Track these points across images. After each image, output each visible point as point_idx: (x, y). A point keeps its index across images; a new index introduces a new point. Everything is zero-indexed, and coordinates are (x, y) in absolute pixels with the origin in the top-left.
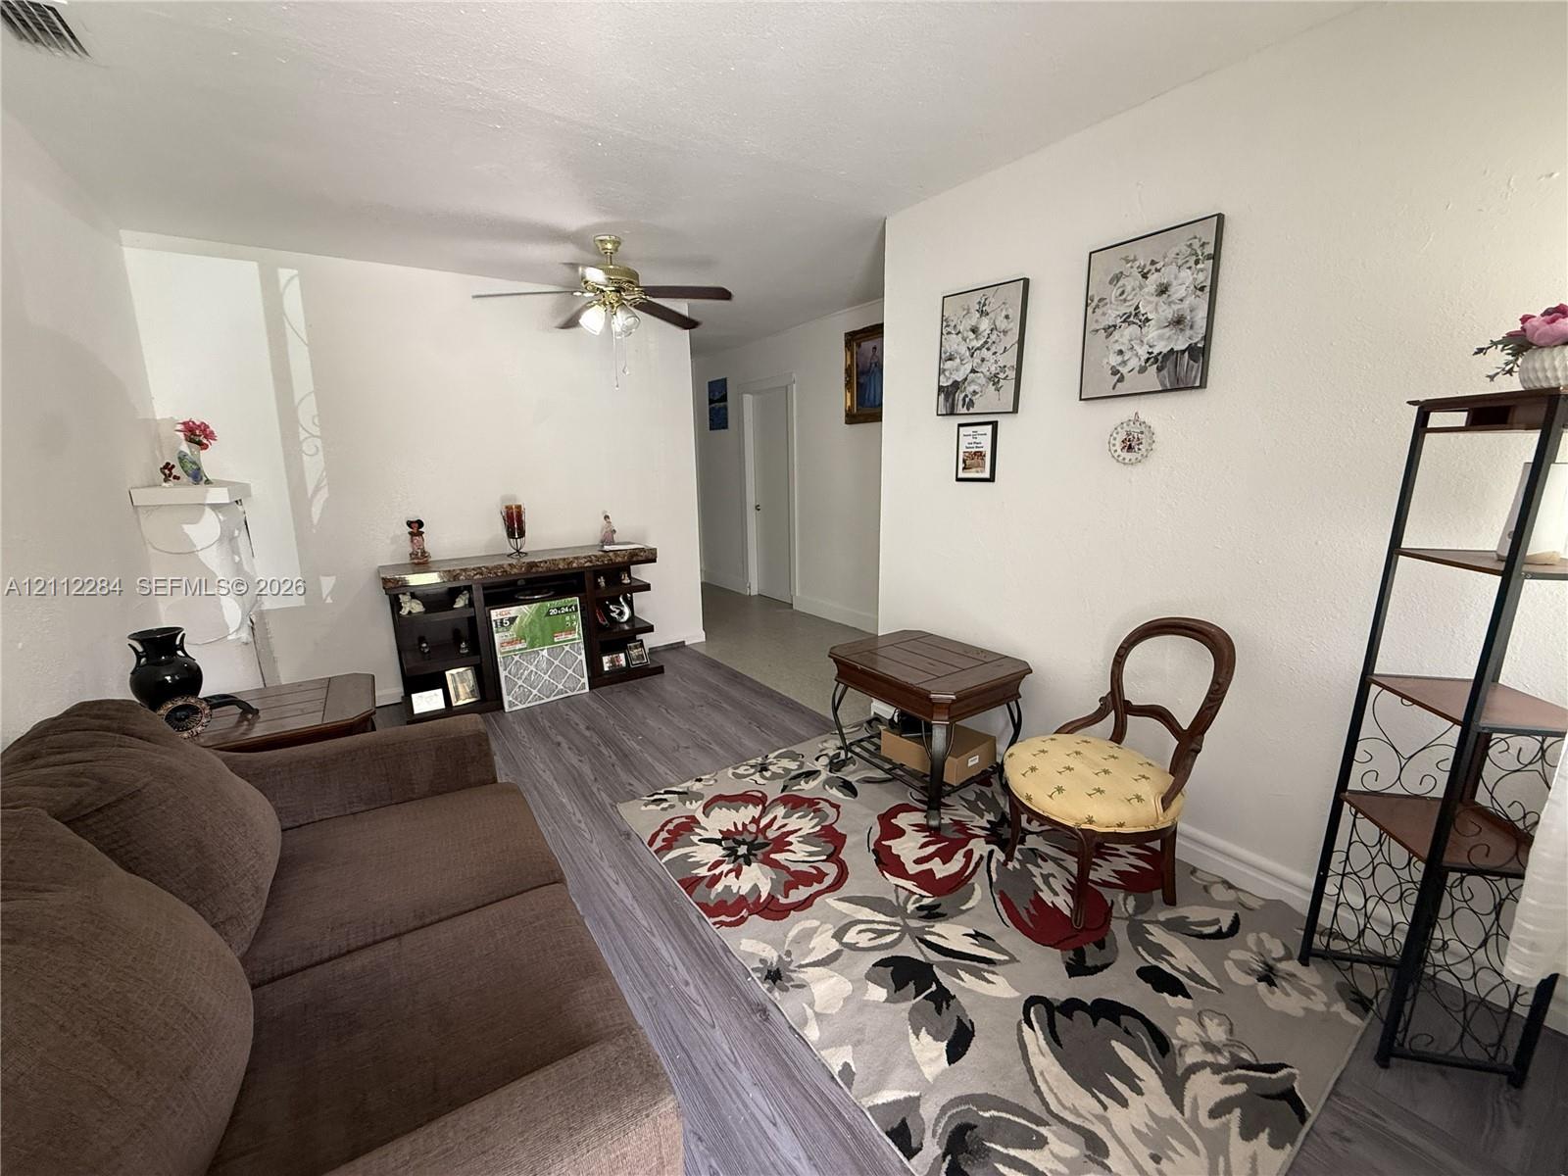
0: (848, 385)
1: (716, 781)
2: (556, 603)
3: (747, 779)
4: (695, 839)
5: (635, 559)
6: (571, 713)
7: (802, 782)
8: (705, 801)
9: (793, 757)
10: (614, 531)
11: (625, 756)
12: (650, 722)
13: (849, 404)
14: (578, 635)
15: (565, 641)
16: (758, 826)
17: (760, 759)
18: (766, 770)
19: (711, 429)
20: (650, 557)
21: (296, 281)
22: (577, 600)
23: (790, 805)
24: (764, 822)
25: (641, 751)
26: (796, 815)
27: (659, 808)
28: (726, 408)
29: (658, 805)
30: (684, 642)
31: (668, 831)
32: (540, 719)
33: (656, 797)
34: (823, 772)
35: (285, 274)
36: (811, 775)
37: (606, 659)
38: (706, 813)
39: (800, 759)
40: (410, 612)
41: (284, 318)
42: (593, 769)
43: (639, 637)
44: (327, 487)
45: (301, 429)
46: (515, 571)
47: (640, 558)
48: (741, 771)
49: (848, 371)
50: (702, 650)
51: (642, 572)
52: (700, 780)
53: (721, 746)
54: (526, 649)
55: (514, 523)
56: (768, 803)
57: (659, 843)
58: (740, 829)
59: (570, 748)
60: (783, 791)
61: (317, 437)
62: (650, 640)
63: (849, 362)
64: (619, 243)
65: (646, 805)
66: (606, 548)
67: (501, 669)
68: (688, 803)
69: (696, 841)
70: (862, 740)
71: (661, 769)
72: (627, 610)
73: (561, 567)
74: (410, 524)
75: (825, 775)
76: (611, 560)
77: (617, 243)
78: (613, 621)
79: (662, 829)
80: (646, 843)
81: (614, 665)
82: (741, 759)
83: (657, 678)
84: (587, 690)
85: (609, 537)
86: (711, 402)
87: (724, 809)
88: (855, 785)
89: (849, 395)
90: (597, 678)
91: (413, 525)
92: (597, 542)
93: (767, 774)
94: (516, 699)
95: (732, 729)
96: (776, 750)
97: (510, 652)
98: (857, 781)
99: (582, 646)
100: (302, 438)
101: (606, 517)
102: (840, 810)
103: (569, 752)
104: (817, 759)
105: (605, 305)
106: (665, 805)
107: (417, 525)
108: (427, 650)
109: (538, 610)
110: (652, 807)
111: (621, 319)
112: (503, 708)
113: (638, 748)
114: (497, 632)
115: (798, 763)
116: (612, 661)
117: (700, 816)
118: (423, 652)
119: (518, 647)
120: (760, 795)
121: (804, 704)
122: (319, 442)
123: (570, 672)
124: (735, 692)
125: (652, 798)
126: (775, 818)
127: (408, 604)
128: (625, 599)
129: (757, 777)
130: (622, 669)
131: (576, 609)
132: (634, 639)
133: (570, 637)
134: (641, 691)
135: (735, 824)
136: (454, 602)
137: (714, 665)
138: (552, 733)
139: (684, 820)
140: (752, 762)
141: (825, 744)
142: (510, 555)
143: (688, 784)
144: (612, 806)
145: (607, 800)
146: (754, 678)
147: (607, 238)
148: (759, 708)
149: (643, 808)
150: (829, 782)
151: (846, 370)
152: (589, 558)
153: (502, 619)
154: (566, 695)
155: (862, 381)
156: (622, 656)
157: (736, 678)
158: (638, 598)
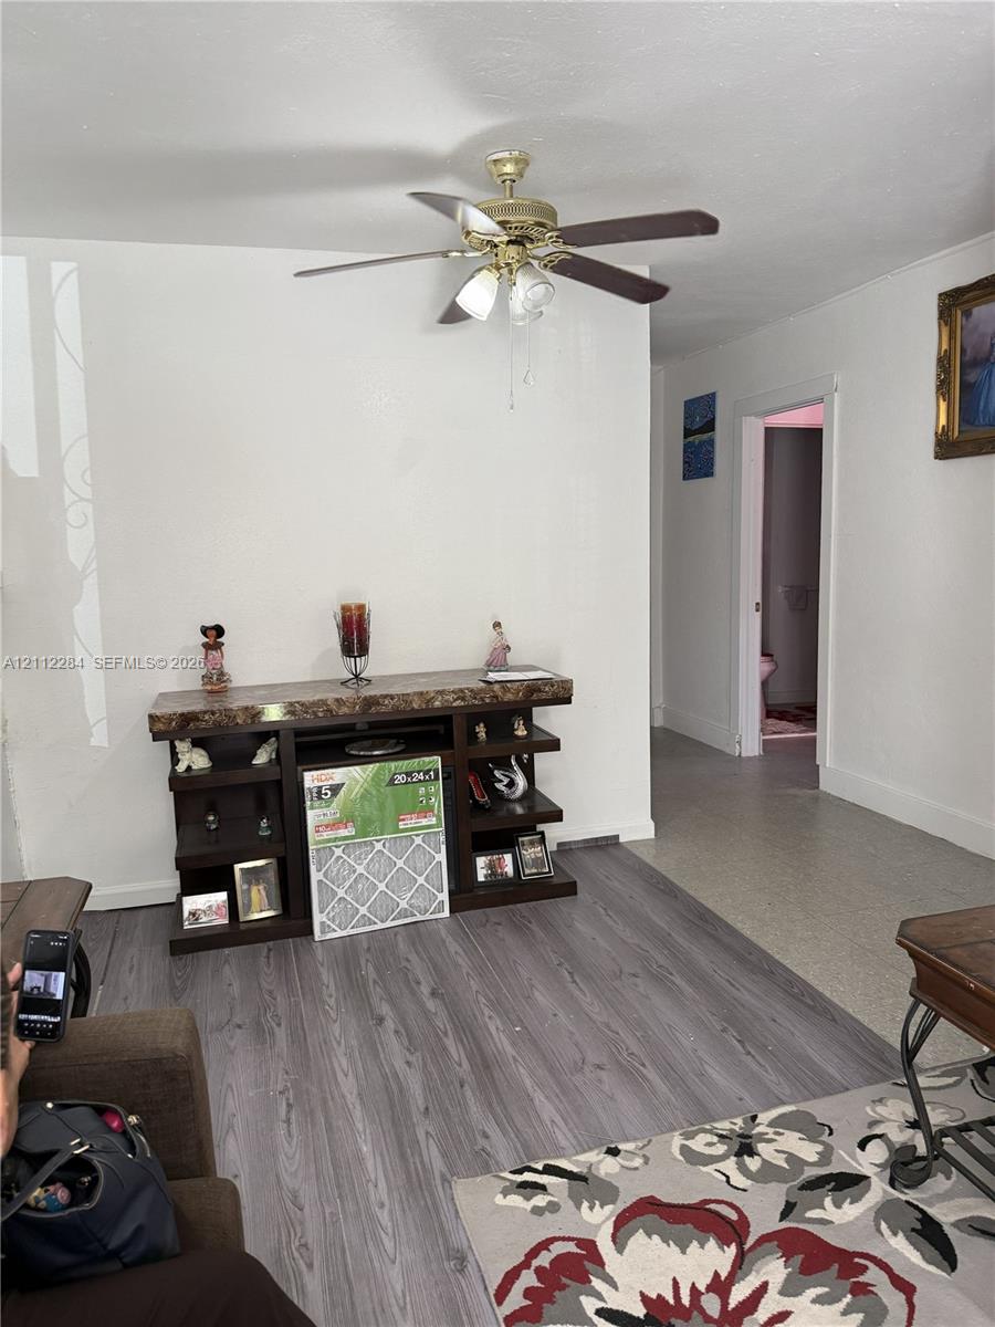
0: (943, 387)
1: (646, 1160)
2: (405, 765)
3: (709, 1169)
4: (590, 1305)
5: (535, 697)
6: (413, 957)
7: (828, 1201)
8: (621, 1206)
9: (811, 1128)
10: (508, 648)
11: (485, 1064)
12: (542, 997)
13: (943, 421)
14: (434, 820)
15: (412, 829)
16: (725, 1303)
17: (739, 1121)
18: (752, 1153)
19: (684, 479)
20: (561, 694)
21: (74, 276)
22: (436, 761)
23: (798, 1259)
24: (739, 1293)
25: (515, 1060)
26: (812, 1292)
27: (528, 1205)
28: (711, 442)
29: (528, 1199)
30: (617, 837)
31: (539, 1271)
32: (363, 962)
33: (528, 1177)
34: (874, 1180)
35: (59, 269)
36: (847, 1183)
37: (481, 861)
38: (619, 1241)
39: (825, 1138)
40: (189, 768)
41: (55, 331)
42: (428, 1089)
43: (540, 827)
44: (95, 574)
45: (67, 490)
46: (345, 710)
47: (544, 696)
48: (699, 1144)
49: (944, 363)
50: (648, 857)
51: (549, 719)
52: (614, 1152)
53: (665, 1077)
54: (353, 837)
55: (354, 633)
56: (750, 1241)
57: (515, 1300)
58: (686, 1301)
59: (396, 1032)
60: (784, 1216)
61: (87, 500)
62: (554, 833)
63: (945, 346)
64: (527, 163)
65: (505, 1193)
66: (493, 676)
67: (313, 868)
68: (585, 1205)
69: (590, 1313)
70: (967, 1128)
71: (547, 1109)
72: (521, 781)
73: (416, 706)
74: (205, 631)
75: (879, 1190)
76: (496, 697)
77: (523, 162)
78: (498, 797)
79: (526, 1264)
80: (492, 1292)
81: (494, 874)
82: (700, 1115)
83: (563, 903)
84: (446, 913)
85: (499, 657)
86: (688, 433)
87: (655, 1237)
88: (952, 1233)
89: (943, 406)
90: (465, 893)
91: (209, 633)
92: (481, 664)
93: (753, 1164)
94: (333, 921)
95: (688, 1039)
96: (775, 1106)
97: (329, 841)
98: (956, 1225)
99: (443, 838)
100: (67, 503)
101: (497, 625)
102: (916, 1299)
103: (393, 1037)
104: (862, 1145)
105: (498, 268)
106: (540, 1200)
107: (214, 632)
108: (214, 826)
109: (377, 775)
110: (515, 1200)
111: (525, 289)
112: (311, 932)
113: (509, 1050)
114: (312, 808)
115: (820, 1148)
116: (491, 866)
117: (605, 1246)
118: (209, 830)
119: (343, 832)
120: (734, 1216)
121: (836, 1000)
122: (89, 509)
123: (421, 880)
124: (702, 956)
125: (519, 1178)
126: (763, 1288)
127: (188, 755)
128: (519, 761)
129: (730, 1165)
130: (507, 882)
131: (437, 778)
132: (531, 830)
133: (424, 822)
134: (534, 927)
135: (676, 1284)
136: (254, 755)
137: (665, 889)
138: (376, 993)
139: (571, 1247)
140: (723, 1126)
141: (880, 1109)
142: (344, 683)
143: (592, 1157)
144: (444, 1180)
145: (438, 1164)
146: (739, 926)
147: (506, 155)
148: (746, 997)
149: (499, 1199)
150: (885, 1212)
151: (940, 360)
152: (460, 693)
153: (320, 787)
154: (414, 919)
155: (972, 377)
156: (508, 858)
157: (703, 922)
158: (542, 761)
